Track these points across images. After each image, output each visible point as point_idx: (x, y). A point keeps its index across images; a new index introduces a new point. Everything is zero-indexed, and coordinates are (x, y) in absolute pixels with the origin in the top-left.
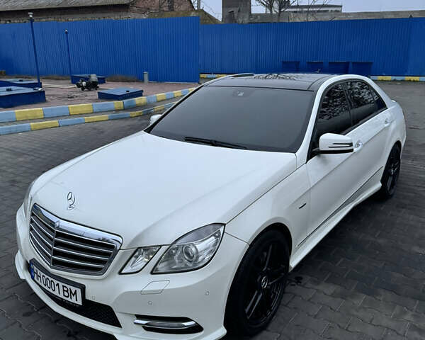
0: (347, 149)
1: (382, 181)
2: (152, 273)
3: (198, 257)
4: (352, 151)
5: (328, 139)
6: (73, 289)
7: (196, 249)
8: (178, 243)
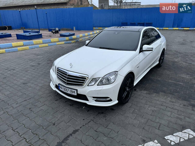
0: (151, 50)
1: (159, 61)
2: (98, 85)
3: (111, 80)
4: (152, 50)
5: (145, 47)
6: (74, 91)
7: (110, 78)
8: (105, 77)
